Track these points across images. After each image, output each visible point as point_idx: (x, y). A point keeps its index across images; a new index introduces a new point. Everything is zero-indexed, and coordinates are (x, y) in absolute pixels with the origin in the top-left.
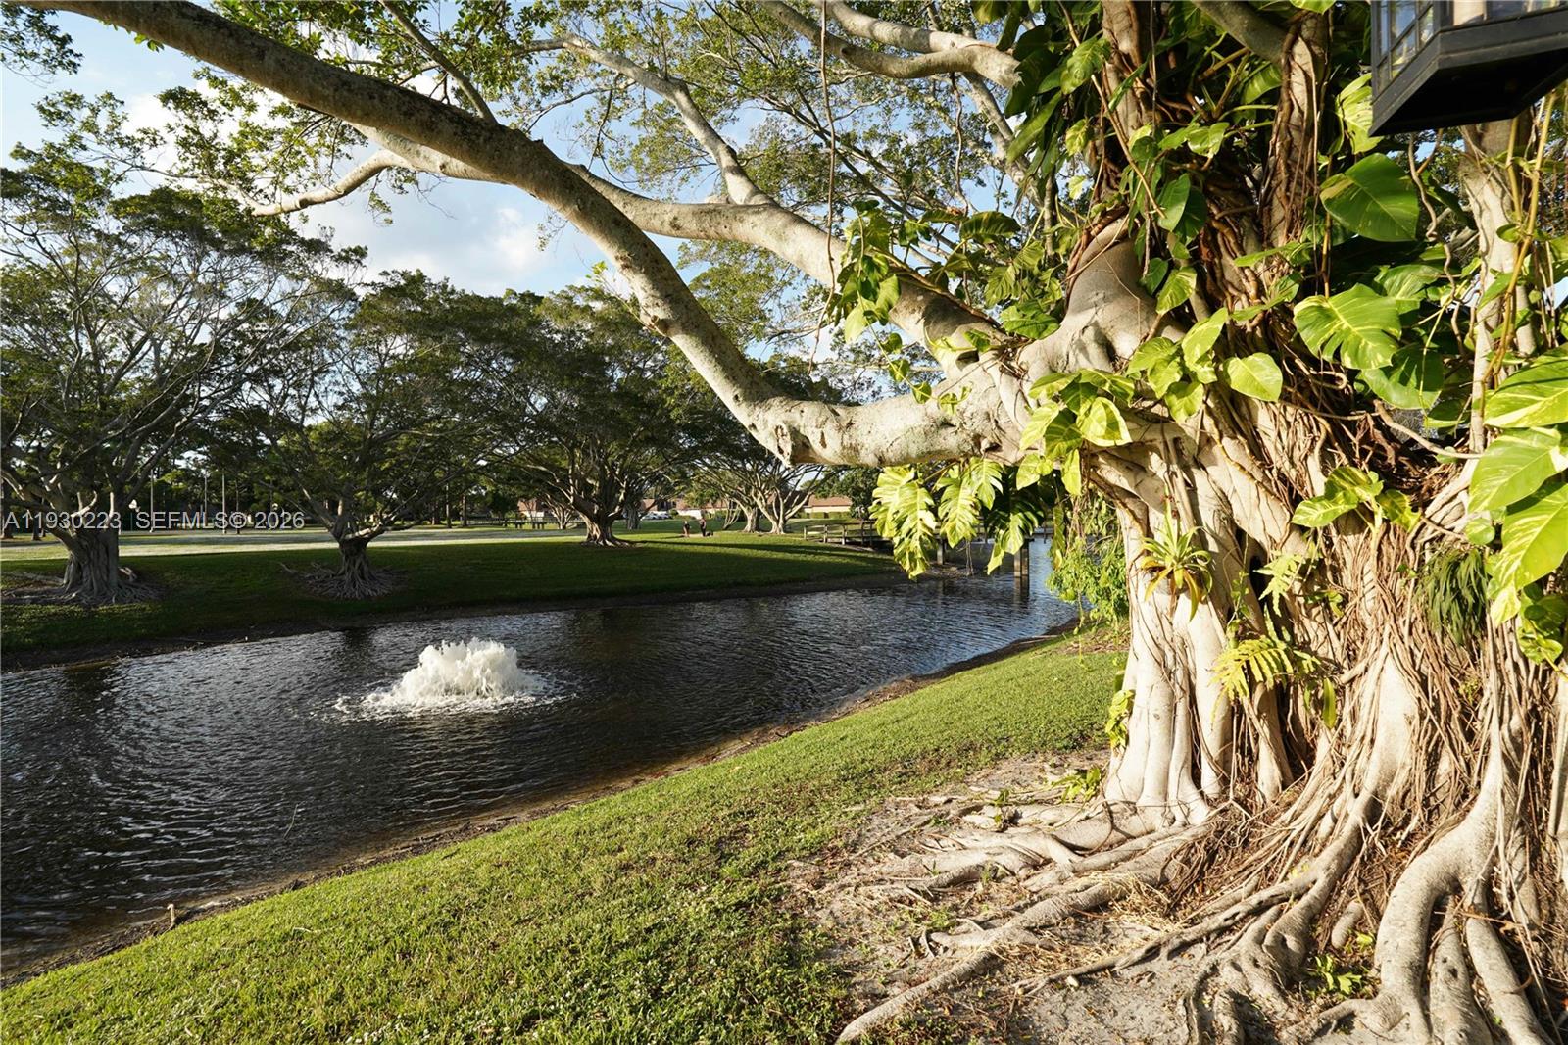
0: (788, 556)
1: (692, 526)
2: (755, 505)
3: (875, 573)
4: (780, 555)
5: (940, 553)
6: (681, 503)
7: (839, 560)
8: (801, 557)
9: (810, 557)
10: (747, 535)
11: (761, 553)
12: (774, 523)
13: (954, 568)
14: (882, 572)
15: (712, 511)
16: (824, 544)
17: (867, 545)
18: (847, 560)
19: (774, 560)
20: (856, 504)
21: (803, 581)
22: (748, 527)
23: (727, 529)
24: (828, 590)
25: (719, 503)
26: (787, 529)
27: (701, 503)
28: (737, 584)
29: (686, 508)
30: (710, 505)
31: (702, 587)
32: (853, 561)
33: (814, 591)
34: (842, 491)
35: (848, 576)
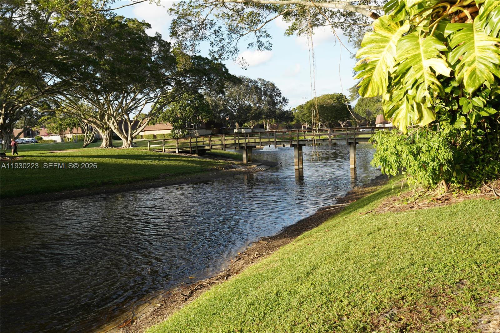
0: (139, 162)
1: (55, 146)
2: (108, 128)
3: (202, 171)
4: (134, 162)
5: (244, 156)
6: (43, 132)
7: (177, 163)
8: (149, 162)
9: (156, 162)
10: (103, 148)
11: (119, 161)
12: (124, 140)
13: (254, 166)
14: (208, 170)
15: (70, 136)
16: (163, 153)
17: (194, 152)
18: (182, 163)
19: (130, 165)
20: (175, 128)
21: (154, 179)
22: (104, 144)
23: (86, 146)
24: (165, 185)
25: (75, 130)
26: (134, 145)
27: (61, 130)
28: (104, 184)
29: (49, 134)
30: (68, 131)
31: (76, 187)
32: (186, 164)
33: (155, 187)
34: (166, 119)
35: (184, 174)
